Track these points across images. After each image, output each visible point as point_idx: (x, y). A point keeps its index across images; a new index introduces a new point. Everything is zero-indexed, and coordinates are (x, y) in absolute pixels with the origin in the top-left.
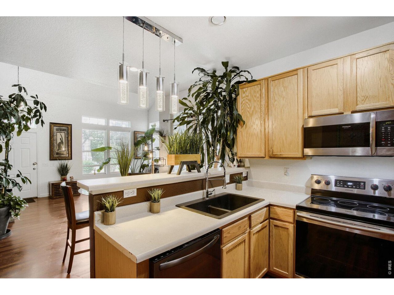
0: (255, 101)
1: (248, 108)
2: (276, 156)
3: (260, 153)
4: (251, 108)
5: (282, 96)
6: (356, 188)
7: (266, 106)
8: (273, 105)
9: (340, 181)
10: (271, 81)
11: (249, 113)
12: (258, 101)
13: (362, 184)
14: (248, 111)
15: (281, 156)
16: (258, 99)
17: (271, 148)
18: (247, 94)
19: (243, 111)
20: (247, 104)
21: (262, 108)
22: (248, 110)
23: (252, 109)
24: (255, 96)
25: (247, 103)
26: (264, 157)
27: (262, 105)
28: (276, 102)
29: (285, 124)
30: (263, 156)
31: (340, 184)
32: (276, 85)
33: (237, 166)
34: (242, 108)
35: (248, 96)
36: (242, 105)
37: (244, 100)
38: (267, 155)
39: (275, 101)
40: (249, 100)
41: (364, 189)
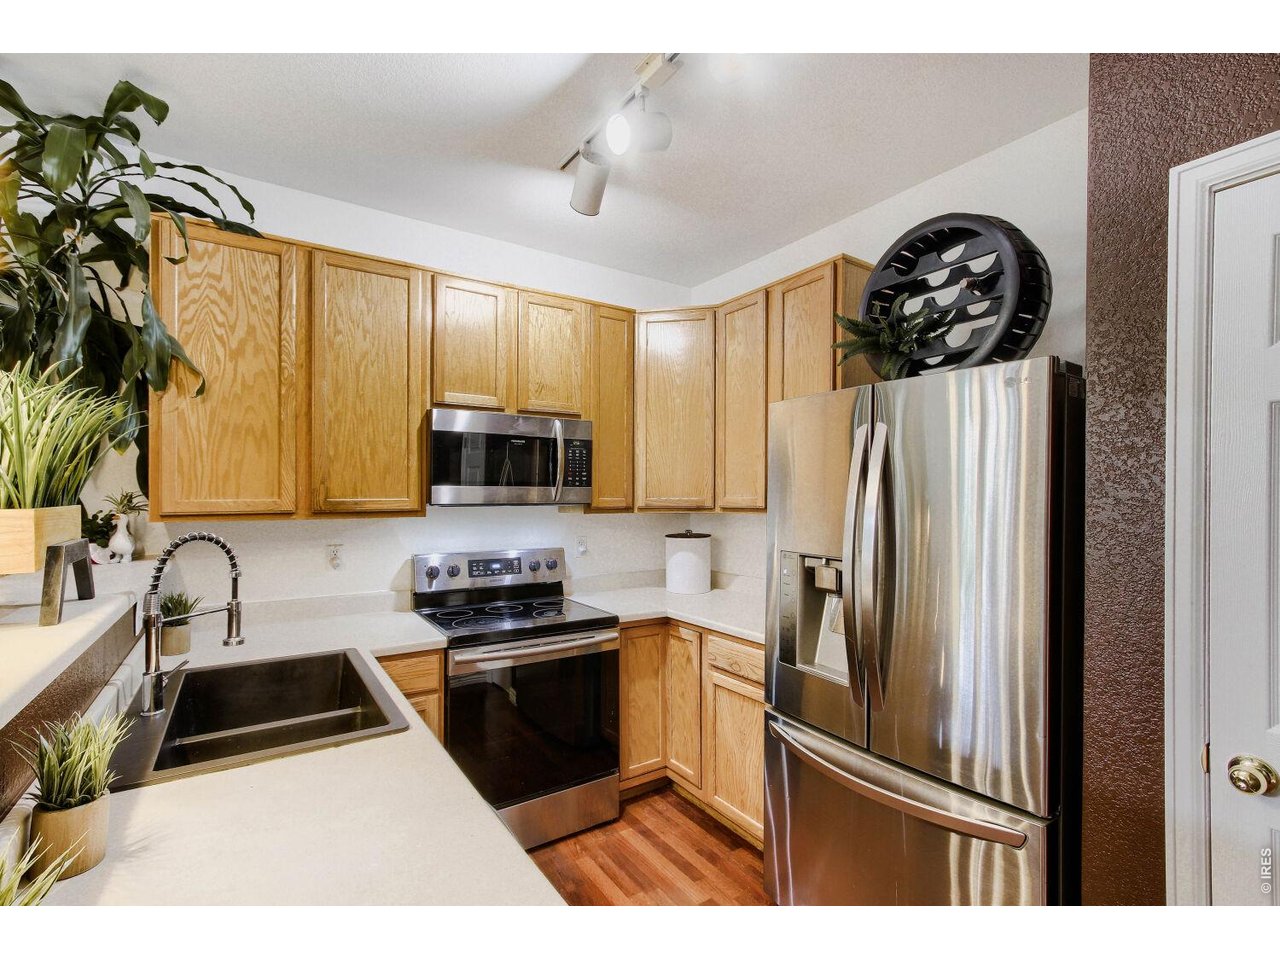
0: (254, 308)
1: (221, 325)
2: (342, 508)
3: (276, 499)
4: (233, 328)
5: (361, 325)
6: (507, 573)
7: (299, 339)
8: (331, 344)
9: (478, 562)
10: (322, 263)
11: (223, 344)
12: (269, 312)
13: (516, 562)
14: (220, 338)
15: (358, 509)
16: (268, 306)
17: (323, 483)
18: (215, 267)
19: (188, 328)
20: (216, 311)
21: (283, 342)
22: (220, 331)
23: (241, 332)
24: (254, 290)
25: (213, 302)
26: (293, 514)
27: (286, 330)
28: (339, 338)
29: (370, 411)
30: (290, 507)
31: (478, 570)
32: (342, 284)
33: (128, 558)
34: (188, 315)
35: (219, 279)
36: (186, 301)
37: (197, 287)
38: (302, 504)
39: (338, 332)
40: (222, 293)
41: (520, 572)
